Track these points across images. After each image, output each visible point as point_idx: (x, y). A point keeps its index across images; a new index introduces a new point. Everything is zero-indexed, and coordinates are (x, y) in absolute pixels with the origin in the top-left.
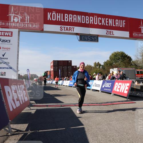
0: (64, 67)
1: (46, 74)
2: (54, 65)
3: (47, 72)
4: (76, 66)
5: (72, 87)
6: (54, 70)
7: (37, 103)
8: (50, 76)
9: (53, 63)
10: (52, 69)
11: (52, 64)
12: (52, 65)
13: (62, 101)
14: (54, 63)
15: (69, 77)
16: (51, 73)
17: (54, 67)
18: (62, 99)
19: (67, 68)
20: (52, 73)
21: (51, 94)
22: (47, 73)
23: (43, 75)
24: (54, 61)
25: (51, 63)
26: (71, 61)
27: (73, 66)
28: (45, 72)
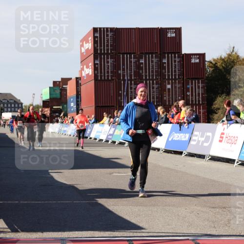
0: (142, 61)
1: (58, 92)
2: (95, 49)
3: (65, 81)
4: (202, 56)
5: (181, 153)
6: (96, 76)
7: (14, 230)
8: (78, 104)
9: (91, 39)
10: (89, 71)
11: (89, 46)
12: (87, 50)
13: (133, 221)
14: (95, 42)
15: (167, 109)
16: (83, 88)
17: (95, 58)
18: (136, 209)
19: (161, 66)
20: (88, 90)
21: (80, 187)
22: (66, 90)
23: (47, 97)
24: (95, 30)
25: (84, 40)
26: (178, 31)
27: (189, 56)
28: (55, 83)
